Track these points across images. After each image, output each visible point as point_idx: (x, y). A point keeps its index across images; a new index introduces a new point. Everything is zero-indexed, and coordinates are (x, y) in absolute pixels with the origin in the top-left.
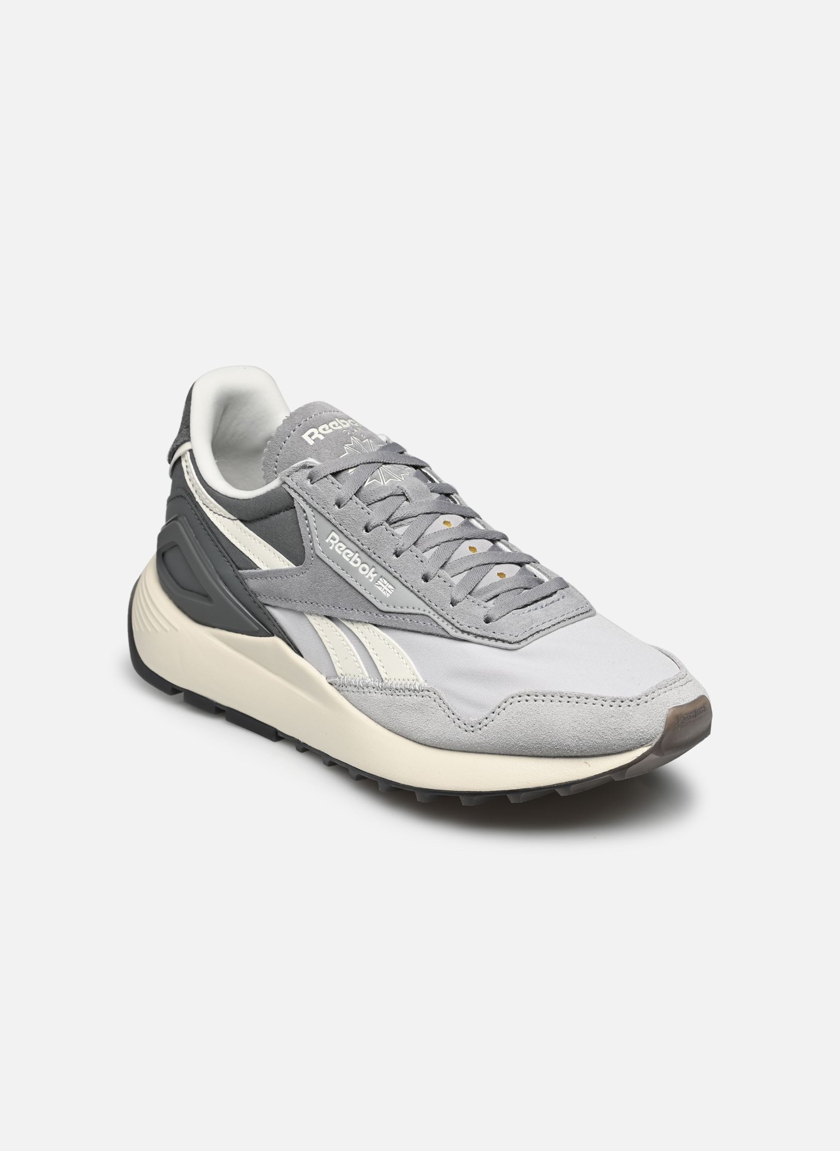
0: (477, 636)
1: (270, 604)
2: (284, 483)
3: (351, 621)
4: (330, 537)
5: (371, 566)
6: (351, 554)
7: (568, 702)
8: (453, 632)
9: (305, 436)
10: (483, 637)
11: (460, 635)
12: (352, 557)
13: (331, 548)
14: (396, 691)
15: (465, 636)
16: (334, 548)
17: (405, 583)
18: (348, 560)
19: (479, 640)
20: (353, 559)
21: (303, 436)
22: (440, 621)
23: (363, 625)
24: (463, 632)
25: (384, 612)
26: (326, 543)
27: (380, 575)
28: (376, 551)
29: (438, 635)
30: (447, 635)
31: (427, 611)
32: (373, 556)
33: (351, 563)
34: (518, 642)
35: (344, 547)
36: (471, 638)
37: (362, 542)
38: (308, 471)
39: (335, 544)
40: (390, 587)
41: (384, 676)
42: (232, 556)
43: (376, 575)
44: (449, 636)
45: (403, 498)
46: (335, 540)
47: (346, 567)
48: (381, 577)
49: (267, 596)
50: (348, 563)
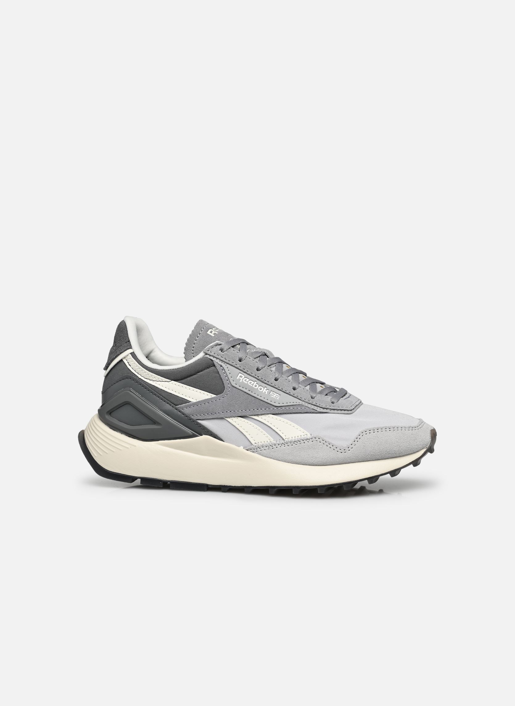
0: (331, 409)
1: (200, 419)
2: (206, 354)
3: (258, 415)
4: (239, 376)
5: (264, 387)
6: (253, 383)
7: (390, 431)
8: (319, 410)
9: (209, 332)
10: (334, 410)
11: (322, 410)
12: (253, 384)
13: (241, 381)
14: (295, 443)
15: (325, 411)
16: (242, 381)
17: (285, 392)
18: (252, 385)
19: (332, 411)
20: (254, 385)
21: (207, 333)
22: (309, 406)
23: (265, 416)
24: (324, 408)
25: (278, 407)
26: (237, 379)
27: (270, 390)
28: (266, 379)
29: (310, 413)
30: (316, 411)
31: (301, 402)
32: (265, 382)
33: (254, 386)
34: (351, 410)
35: (248, 380)
36: (328, 411)
37: (258, 376)
38: (219, 347)
39: (243, 379)
40: (277, 395)
41: (284, 438)
42: (170, 400)
43: (268, 391)
44: (317, 412)
45: (265, 356)
46: (242, 377)
47: (251, 389)
48: (271, 391)
49: (198, 415)
50: (252, 387)
